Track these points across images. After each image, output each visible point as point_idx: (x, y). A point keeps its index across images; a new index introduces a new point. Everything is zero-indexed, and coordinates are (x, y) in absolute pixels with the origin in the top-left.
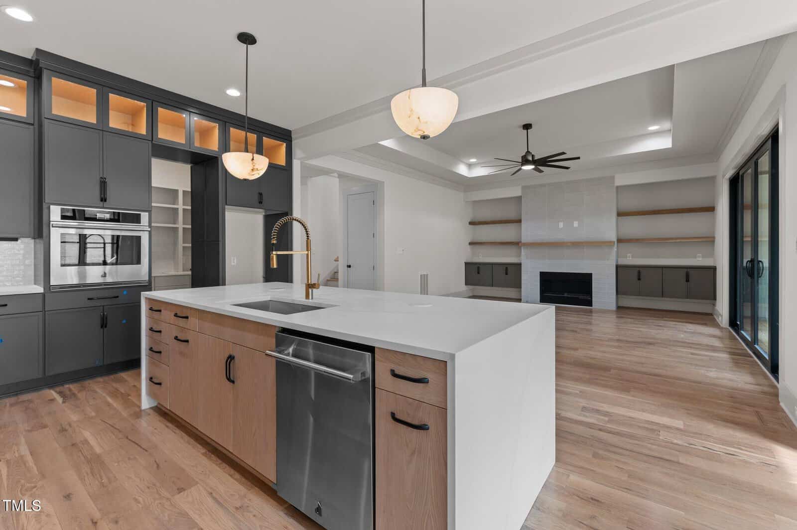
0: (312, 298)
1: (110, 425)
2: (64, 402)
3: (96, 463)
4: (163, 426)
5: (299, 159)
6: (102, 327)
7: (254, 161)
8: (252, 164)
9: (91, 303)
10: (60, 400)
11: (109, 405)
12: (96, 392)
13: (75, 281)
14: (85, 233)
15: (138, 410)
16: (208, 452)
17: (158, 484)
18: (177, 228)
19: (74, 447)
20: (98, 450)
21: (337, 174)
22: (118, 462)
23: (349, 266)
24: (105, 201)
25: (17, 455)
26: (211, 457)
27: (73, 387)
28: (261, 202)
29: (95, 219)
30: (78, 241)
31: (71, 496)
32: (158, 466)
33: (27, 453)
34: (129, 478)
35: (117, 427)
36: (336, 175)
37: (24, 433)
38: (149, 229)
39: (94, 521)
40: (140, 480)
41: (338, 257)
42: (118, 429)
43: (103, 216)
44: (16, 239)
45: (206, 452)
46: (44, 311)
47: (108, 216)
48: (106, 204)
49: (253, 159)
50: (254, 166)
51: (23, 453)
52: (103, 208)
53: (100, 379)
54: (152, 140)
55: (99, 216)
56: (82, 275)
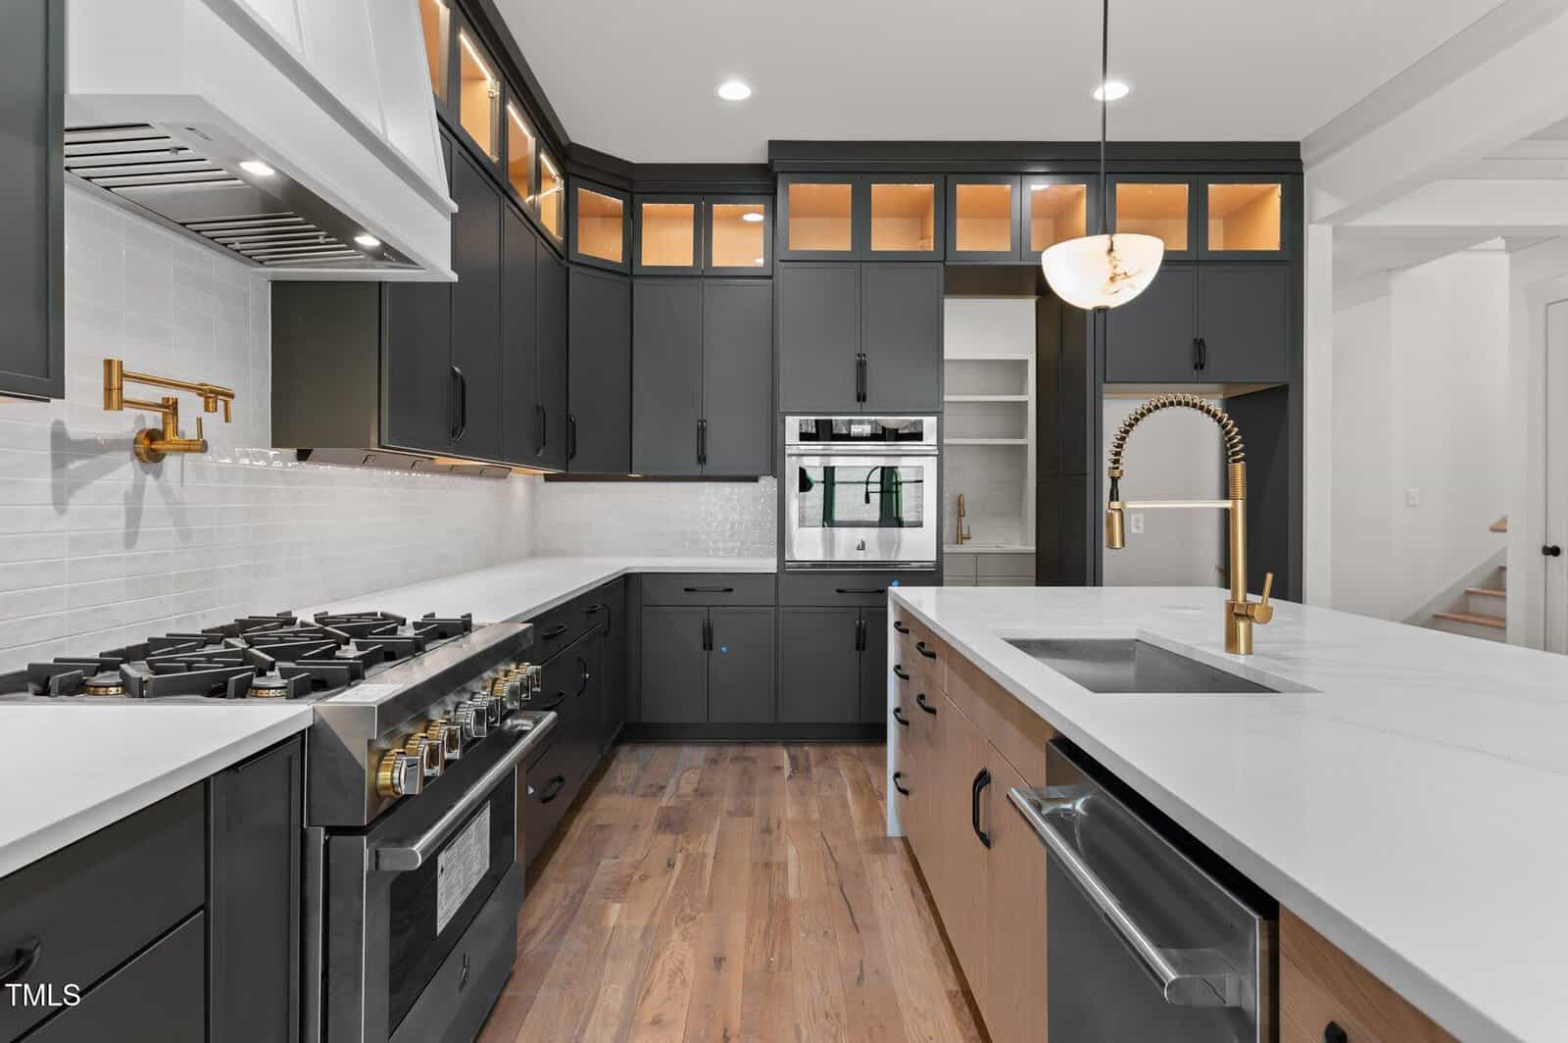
0: (1249, 652)
1: (828, 845)
2: (790, 777)
3: (776, 914)
4: (906, 888)
5: (1323, 221)
6: (858, 648)
7: (1113, 254)
8: (1111, 262)
9: (841, 600)
10: (787, 770)
11: (845, 805)
12: (837, 771)
13: (819, 555)
14: (832, 465)
15: (880, 833)
16: (960, 994)
17: (844, 1020)
18: (1025, 447)
19: (768, 868)
20: (792, 892)
21: (1503, 237)
22: (808, 933)
23: (1555, 551)
24: (864, 400)
25: (700, 850)
26: (961, 1009)
27: (812, 752)
28: (1199, 366)
29: (848, 437)
30: (822, 479)
31: (723, 963)
32: (860, 978)
33: (712, 854)
34: (809, 976)
35: (837, 858)
36: (1499, 243)
37: (725, 814)
38: (937, 453)
39: (728, 1035)
40: (823, 989)
41: (1504, 520)
42: (836, 863)
43: (860, 430)
44: (755, 479)
45: (957, 992)
46: (776, 606)
47: (867, 430)
48: (866, 407)
49: (1111, 250)
50: (1115, 267)
51: (707, 851)
52: (862, 414)
53: (854, 750)
54: (945, 259)
55: (856, 430)
56: (829, 544)
